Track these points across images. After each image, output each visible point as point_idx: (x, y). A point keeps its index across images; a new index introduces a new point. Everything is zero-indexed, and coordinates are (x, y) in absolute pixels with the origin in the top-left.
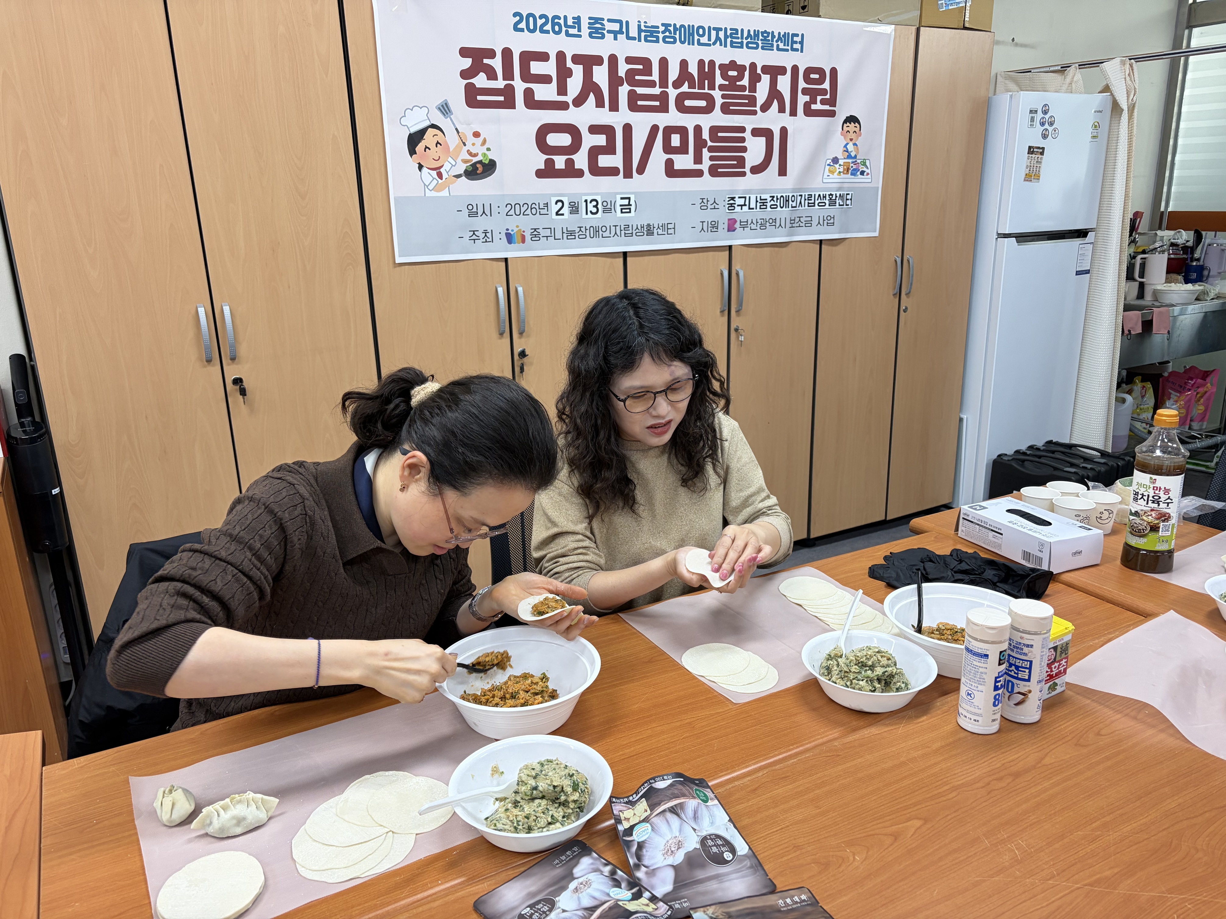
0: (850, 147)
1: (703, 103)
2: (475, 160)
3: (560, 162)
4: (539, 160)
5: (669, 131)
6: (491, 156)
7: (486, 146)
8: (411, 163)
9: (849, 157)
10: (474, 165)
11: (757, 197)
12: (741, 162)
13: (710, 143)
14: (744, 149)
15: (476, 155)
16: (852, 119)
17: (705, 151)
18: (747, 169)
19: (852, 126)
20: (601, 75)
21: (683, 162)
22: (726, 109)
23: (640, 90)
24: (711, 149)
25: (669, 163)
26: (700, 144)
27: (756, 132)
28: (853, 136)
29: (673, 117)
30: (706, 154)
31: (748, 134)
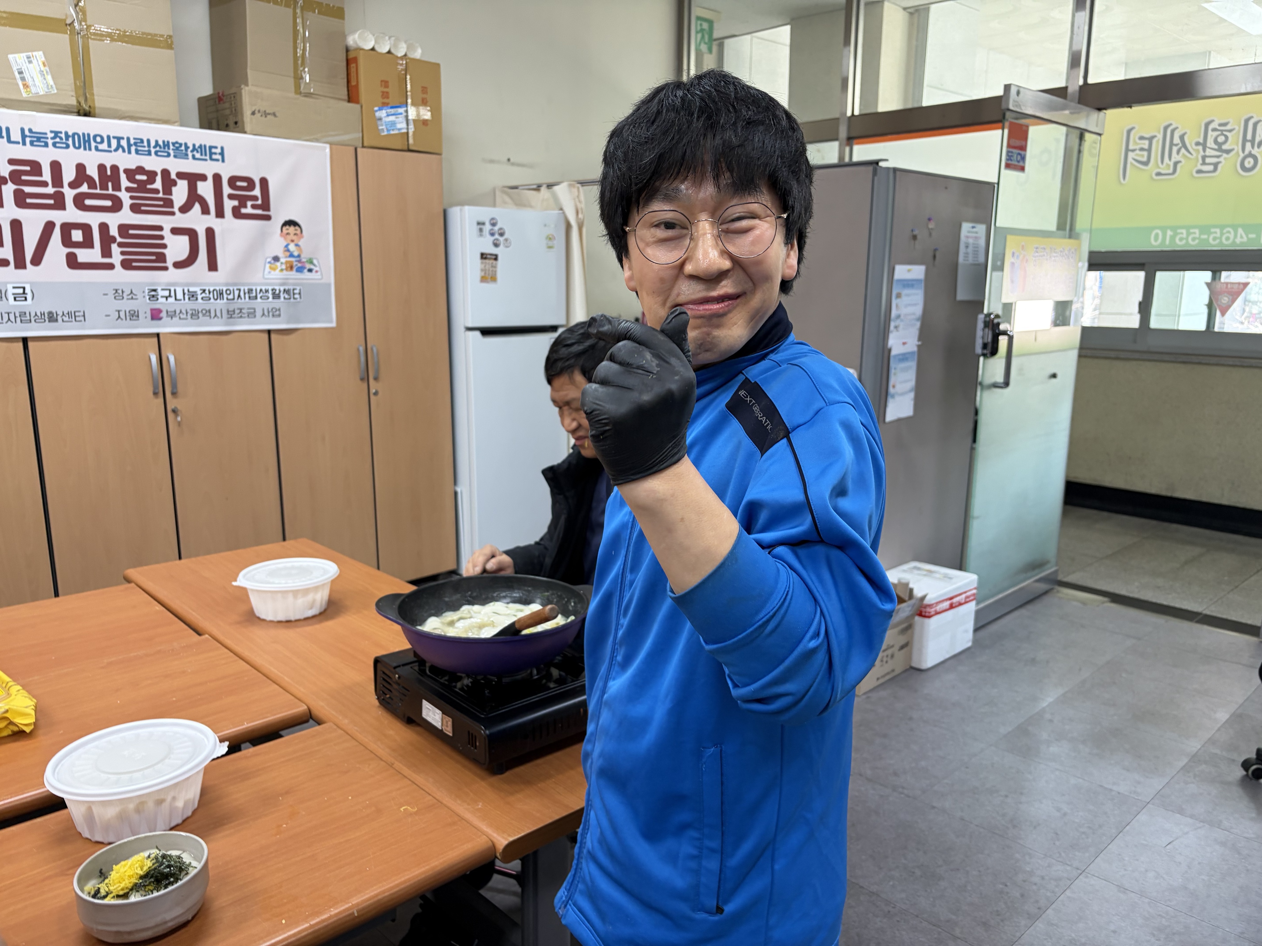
0: (293, 248)
1: (106, 203)
5: (67, 228)
9: (292, 256)
11: (183, 290)
12: (162, 258)
13: (119, 240)
14: (164, 246)
16: (290, 223)
17: (114, 247)
18: (167, 264)
19: (292, 229)
21: (86, 255)
22: (136, 209)
23: (30, 190)
24: (120, 245)
25: (71, 257)
26: (107, 241)
27: (178, 231)
28: (294, 238)
29: (72, 214)
30: (115, 249)
31: (166, 233)
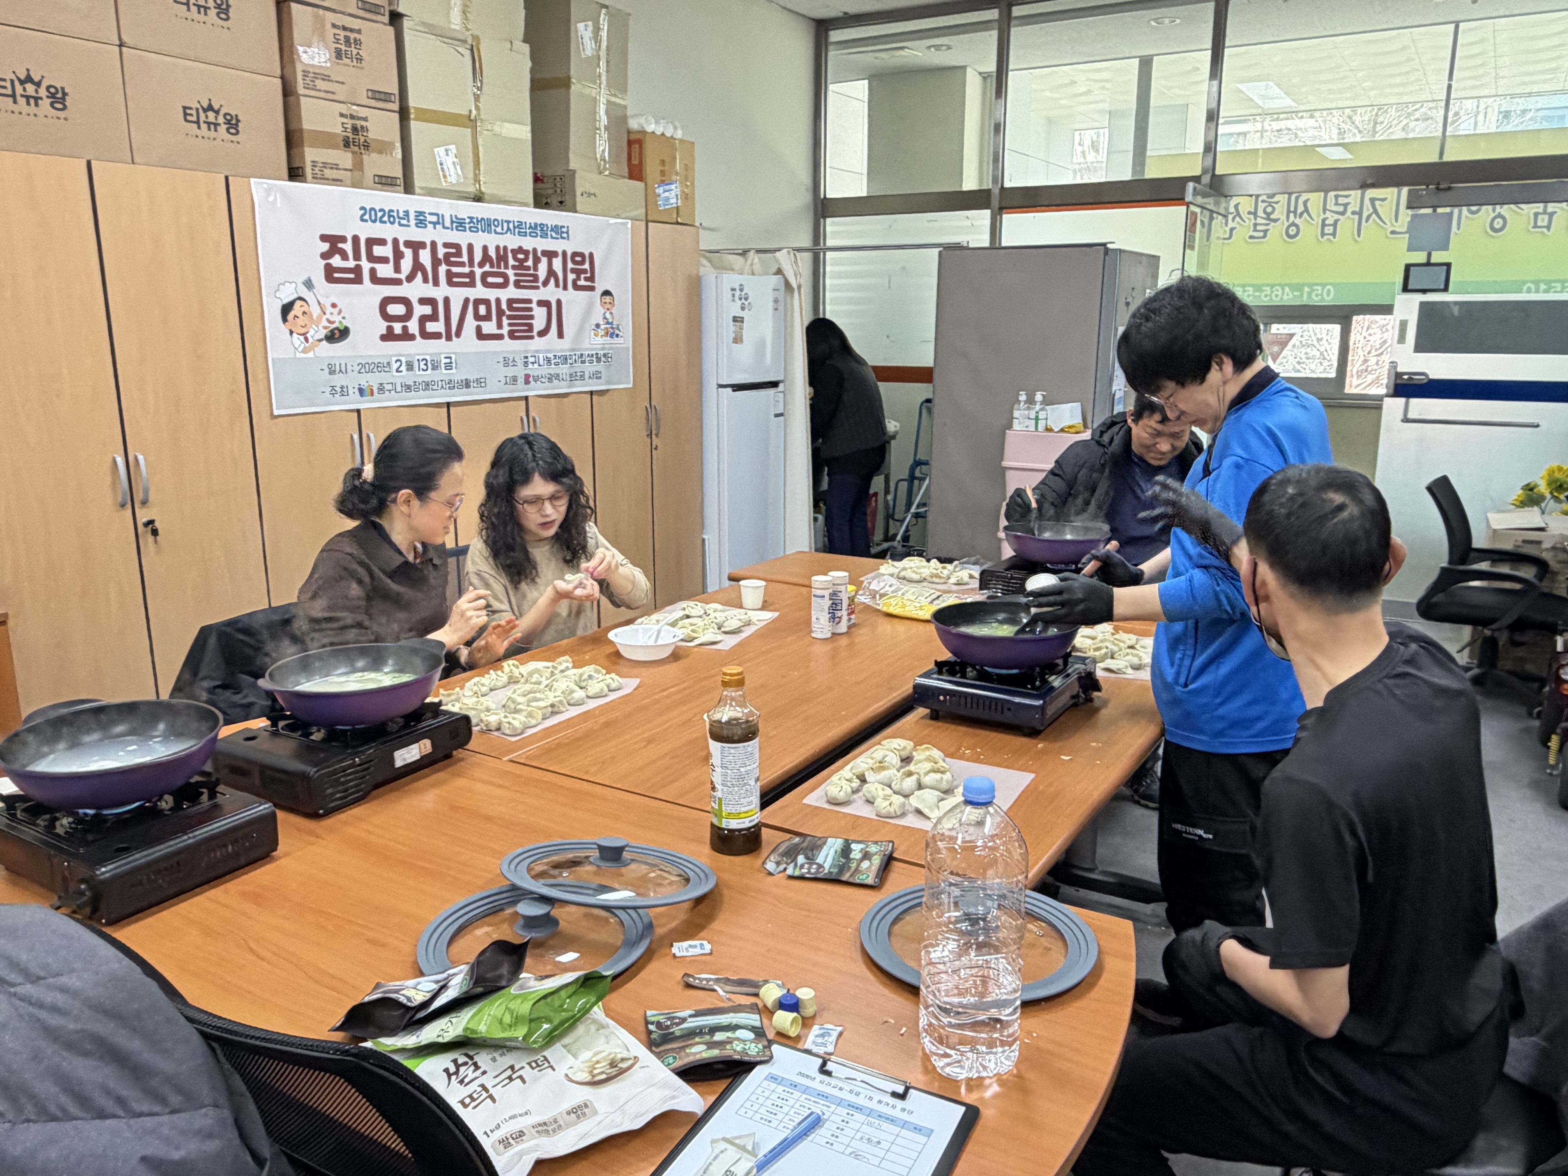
0: (608, 315)
1: (500, 280)
2: (333, 326)
3: (398, 328)
4: (382, 326)
5: (478, 302)
6: (346, 323)
7: (342, 315)
8: (284, 329)
9: (608, 323)
10: (332, 331)
11: (544, 356)
12: (531, 328)
13: (508, 313)
14: (532, 317)
15: (332, 323)
16: (607, 293)
17: (504, 318)
18: (535, 333)
19: (607, 298)
20: (425, 257)
21: (489, 327)
22: (517, 285)
23: (455, 270)
24: (509, 317)
25: (479, 329)
26: (500, 313)
27: (541, 303)
28: (610, 306)
29: (480, 291)
30: (505, 321)
31: (534, 305)
